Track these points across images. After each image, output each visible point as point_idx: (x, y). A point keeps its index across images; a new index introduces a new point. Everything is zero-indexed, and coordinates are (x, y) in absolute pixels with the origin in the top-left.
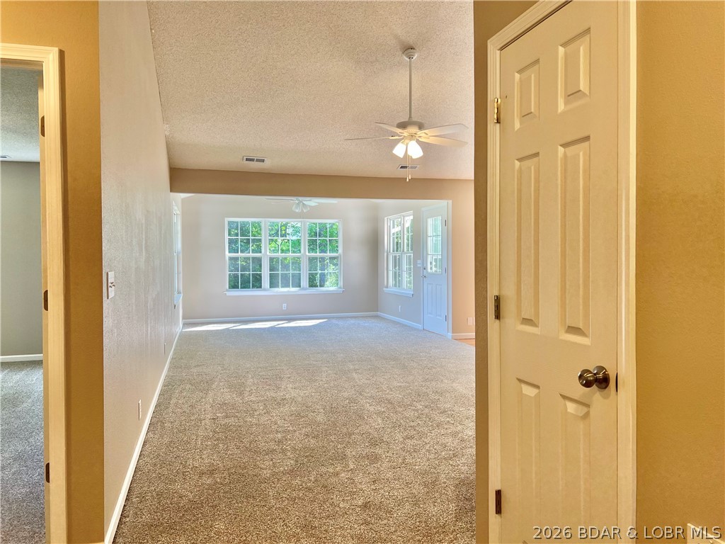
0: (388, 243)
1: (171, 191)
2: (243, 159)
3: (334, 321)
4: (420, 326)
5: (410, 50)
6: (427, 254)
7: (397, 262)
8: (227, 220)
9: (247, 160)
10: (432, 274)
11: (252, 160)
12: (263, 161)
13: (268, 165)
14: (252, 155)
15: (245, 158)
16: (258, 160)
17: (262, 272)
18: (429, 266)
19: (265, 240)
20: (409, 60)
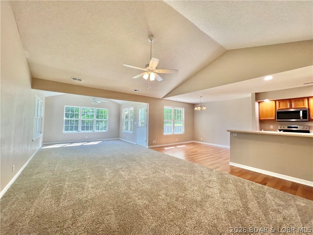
0: (123, 117)
1: (32, 88)
2: (71, 78)
3: (105, 142)
4: (135, 143)
5: (152, 37)
6: (139, 120)
7: (127, 123)
8: (65, 106)
9: (73, 79)
10: (140, 127)
11: (76, 79)
12: (81, 80)
13: (83, 83)
14: (75, 77)
15: (72, 78)
16: (79, 80)
17: (79, 125)
18: (139, 124)
19: (80, 114)
20: (150, 41)
